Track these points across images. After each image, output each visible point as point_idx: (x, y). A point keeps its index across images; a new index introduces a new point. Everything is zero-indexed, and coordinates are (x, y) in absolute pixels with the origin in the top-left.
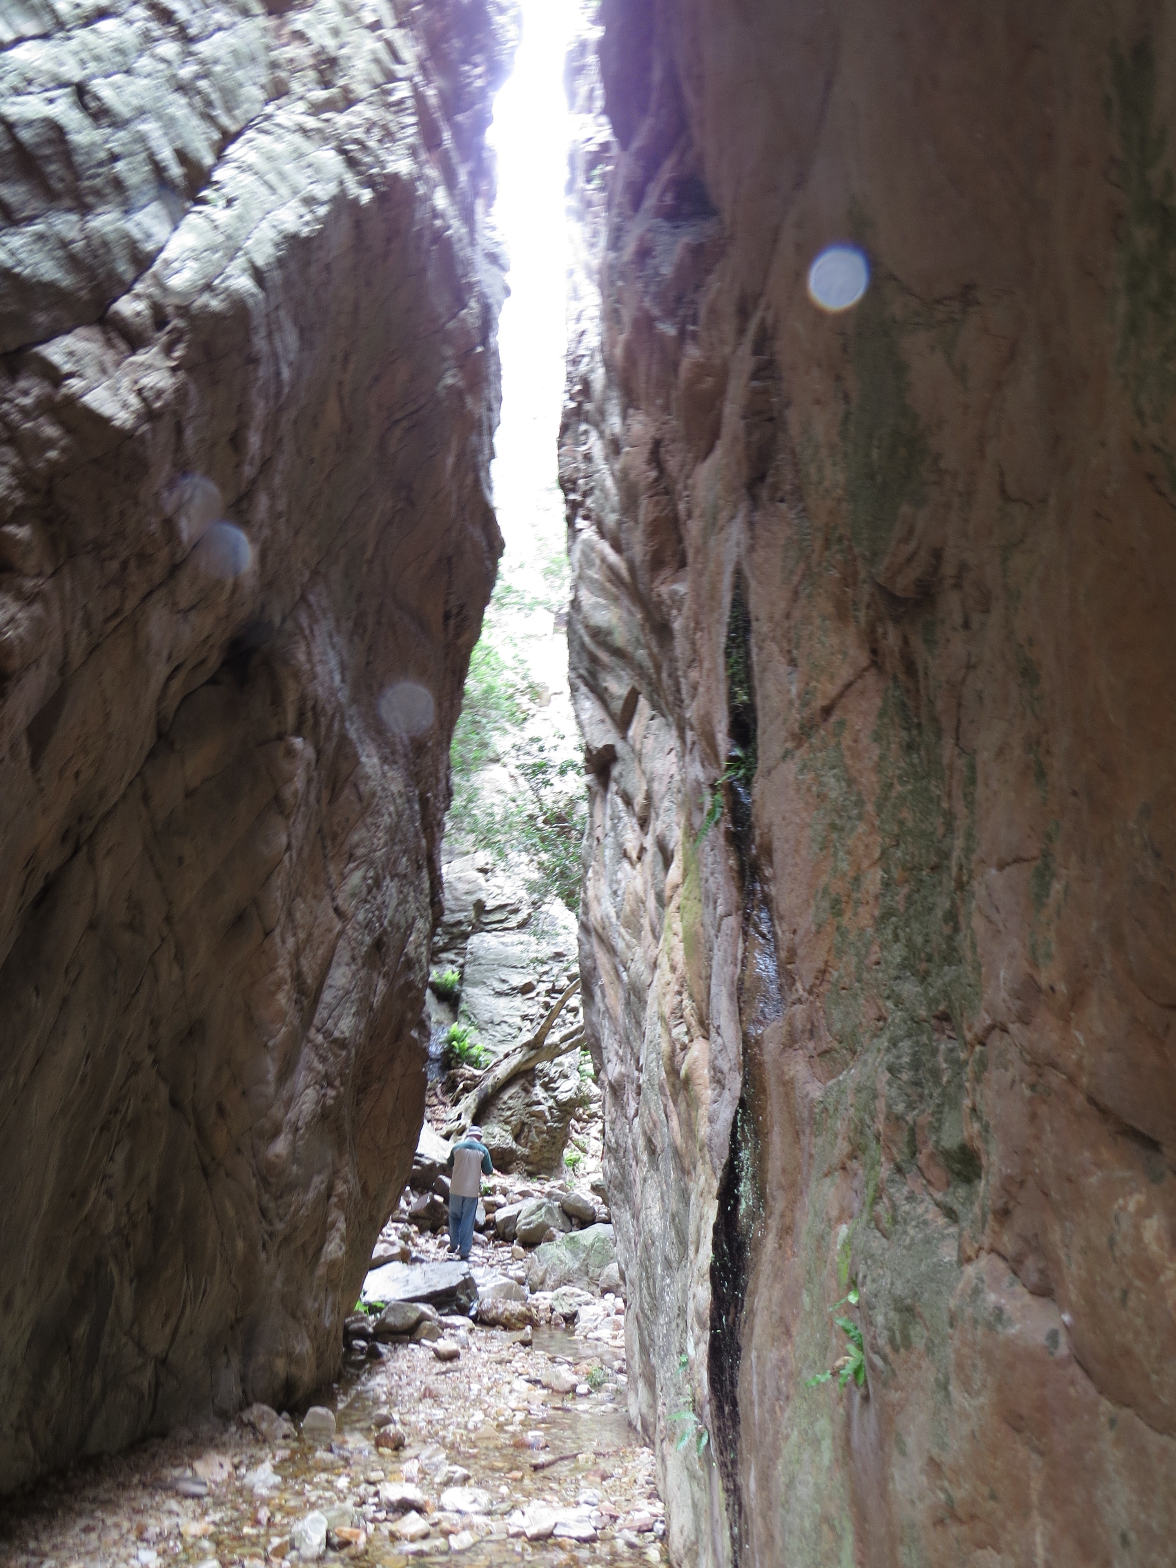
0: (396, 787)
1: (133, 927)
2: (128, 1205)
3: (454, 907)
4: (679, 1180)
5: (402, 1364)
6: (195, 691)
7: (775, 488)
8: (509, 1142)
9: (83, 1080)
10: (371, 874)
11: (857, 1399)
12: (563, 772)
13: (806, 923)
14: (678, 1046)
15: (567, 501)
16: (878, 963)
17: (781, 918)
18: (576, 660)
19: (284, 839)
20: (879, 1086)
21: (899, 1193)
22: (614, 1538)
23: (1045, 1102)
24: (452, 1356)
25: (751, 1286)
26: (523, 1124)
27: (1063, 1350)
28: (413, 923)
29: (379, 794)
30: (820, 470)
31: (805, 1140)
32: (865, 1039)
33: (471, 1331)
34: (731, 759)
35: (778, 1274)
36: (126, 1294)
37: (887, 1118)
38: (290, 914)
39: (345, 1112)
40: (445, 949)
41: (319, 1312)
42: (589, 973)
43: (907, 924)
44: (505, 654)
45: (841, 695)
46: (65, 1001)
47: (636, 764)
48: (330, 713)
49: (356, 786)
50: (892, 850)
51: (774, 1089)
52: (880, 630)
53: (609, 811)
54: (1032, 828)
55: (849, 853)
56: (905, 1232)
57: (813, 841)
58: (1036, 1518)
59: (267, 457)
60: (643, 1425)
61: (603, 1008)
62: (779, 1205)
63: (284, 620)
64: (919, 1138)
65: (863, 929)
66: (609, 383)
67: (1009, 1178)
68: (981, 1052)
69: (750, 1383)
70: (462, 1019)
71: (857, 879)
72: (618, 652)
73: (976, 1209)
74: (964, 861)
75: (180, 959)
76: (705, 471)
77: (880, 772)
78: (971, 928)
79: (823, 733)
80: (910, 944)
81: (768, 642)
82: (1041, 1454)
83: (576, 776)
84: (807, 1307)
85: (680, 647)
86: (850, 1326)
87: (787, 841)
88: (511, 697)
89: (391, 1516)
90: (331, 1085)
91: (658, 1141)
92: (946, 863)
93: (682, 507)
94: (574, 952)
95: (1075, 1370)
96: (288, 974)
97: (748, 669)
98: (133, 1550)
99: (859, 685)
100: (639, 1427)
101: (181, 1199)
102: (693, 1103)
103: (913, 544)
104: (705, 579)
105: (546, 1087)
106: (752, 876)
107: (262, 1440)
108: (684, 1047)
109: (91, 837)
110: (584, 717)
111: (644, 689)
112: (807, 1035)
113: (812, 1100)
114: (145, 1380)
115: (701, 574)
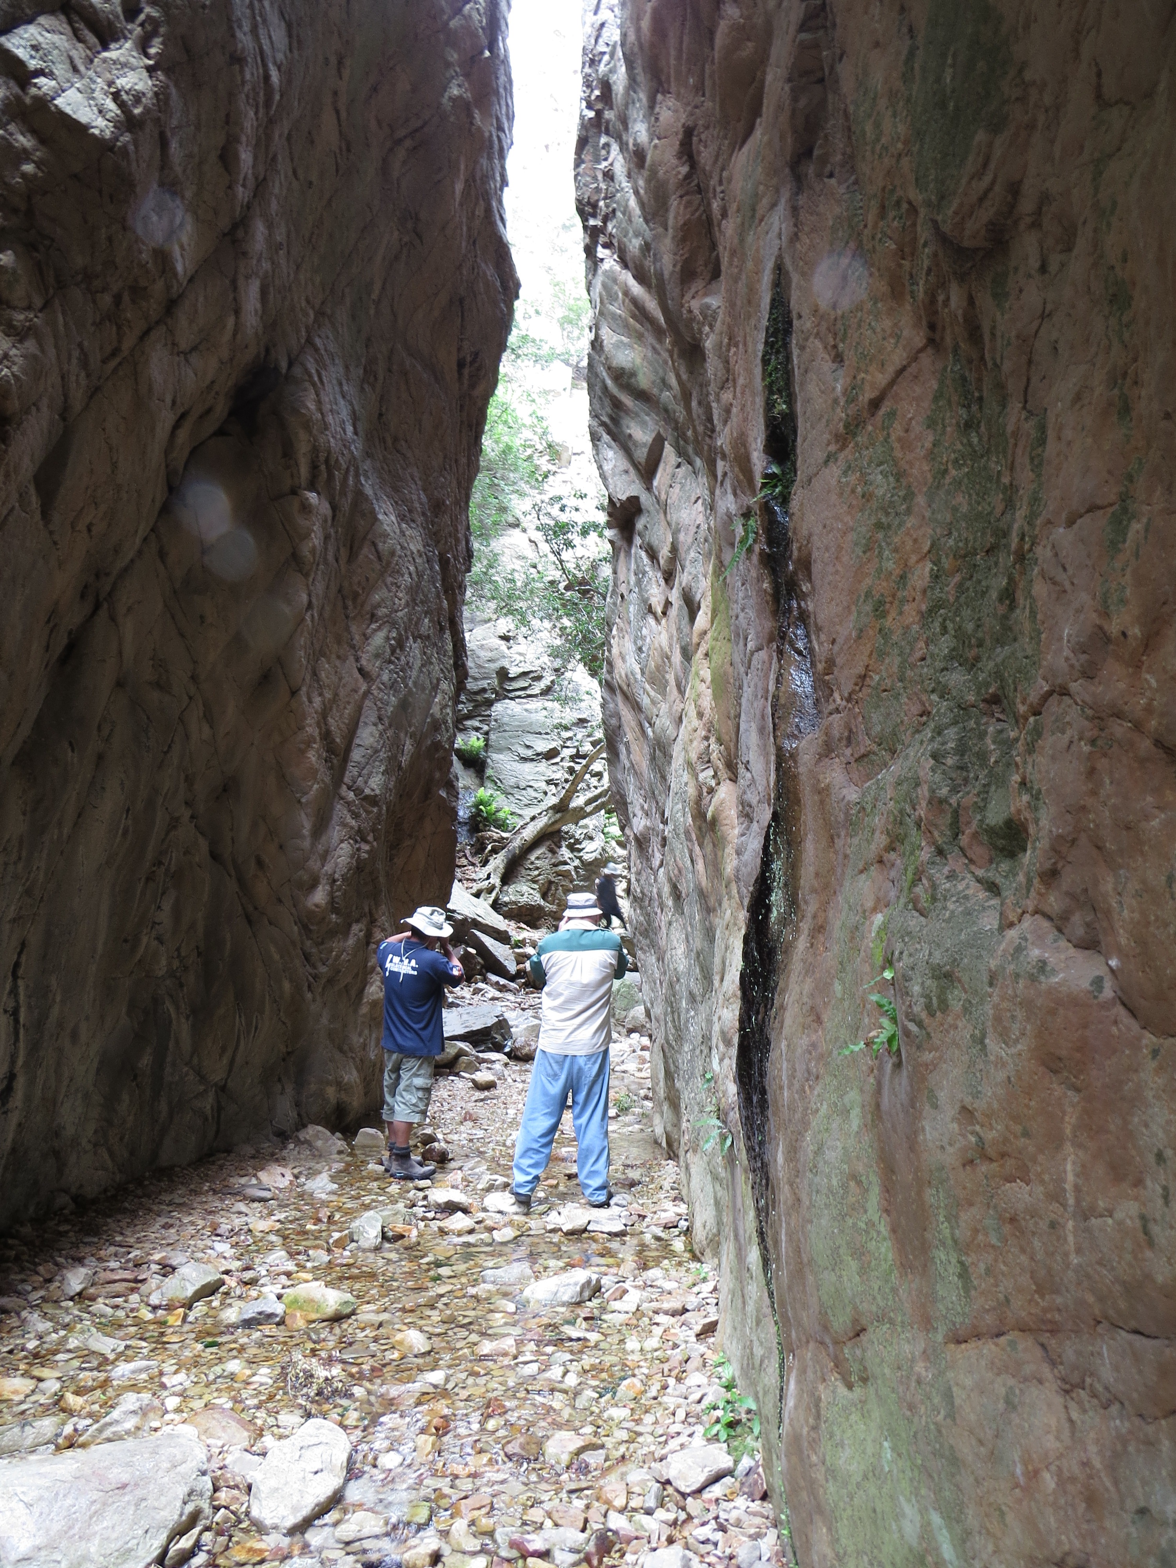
0: (415, 546)
1: (161, 686)
2: (178, 950)
3: (477, 675)
4: (703, 920)
5: (444, 1094)
6: (202, 443)
7: (824, 160)
8: (537, 899)
9: (125, 832)
10: (394, 634)
11: (889, 1067)
12: (584, 533)
13: (846, 630)
14: (705, 790)
15: (585, 228)
16: (923, 659)
17: (819, 629)
18: (597, 407)
19: (304, 597)
20: (921, 774)
21: (939, 874)
22: (642, 1233)
23: (1105, 755)
24: (489, 1086)
25: (781, 984)
26: (551, 883)
27: (1108, 993)
28: (438, 684)
29: (399, 552)
30: (877, 125)
31: (839, 843)
32: (906, 738)
33: (506, 1065)
34: (766, 476)
35: (809, 969)
36: (183, 1029)
37: (930, 802)
38: (315, 674)
39: (380, 865)
40: (469, 717)
41: (364, 1046)
42: (613, 731)
43: (957, 613)
44: (522, 412)
45: (892, 383)
46: (100, 757)
47: (662, 516)
48: (344, 466)
49: (374, 544)
50: (943, 540)
51: (808, 798)
52: (941, 298)
53: (633, 566)
54: (1110, 472)
55: (896, 550)
56: (945, 908)
57: (856, 544)
58: (1068, 1148)
59: (261, 177)
60: (668, 1143)
61: (628, 765)
62: (811, 907)
63: (290, 365)
64: (962, 819)
65: (908, 628)
66: (632, 82)
67: (1060, 836)
68: (1036, 721)
69: (780, 1070)
70: (489, 784)
71: (903, 577)
72: (642, 396)
73: (1021, 878)
74: (1026, 528)
75: (209, 717)
76: (742, 159)
77: (933, 459)
78: (1031, 597)
79: (870, 428)
80: (960, 635)
81: (811, 339)
82: (1078, 1090)
83: (598, 540)
84: (839, 995)
85: (712, 367)
86: (884, 1001)
87: (827, 549)
88: (530, 457)
89: (438, 1216)
90: (364, 840)
91: (683, 888)
92: (1004, 541)
93: (715, 205)
94: (597, 715)
95: (1120, 1011)
96: (316, 733)
97: (788, 375)
98: (210, 1243)
99: (913, 369)
100: (664, 1144)
101: (228, 945)
102: (719, 843)
103: (988, 179)
104: (741, 286)
105: (572, 848)
106: (789, 593)
107: (319, 1155)
108: (711, 791)
109: (110, 594)
110: (607, 467)
111: (669, 434)
112: (844, 742)
113: (849, 802)
114: (208, 1104)
115: (736, 279)
